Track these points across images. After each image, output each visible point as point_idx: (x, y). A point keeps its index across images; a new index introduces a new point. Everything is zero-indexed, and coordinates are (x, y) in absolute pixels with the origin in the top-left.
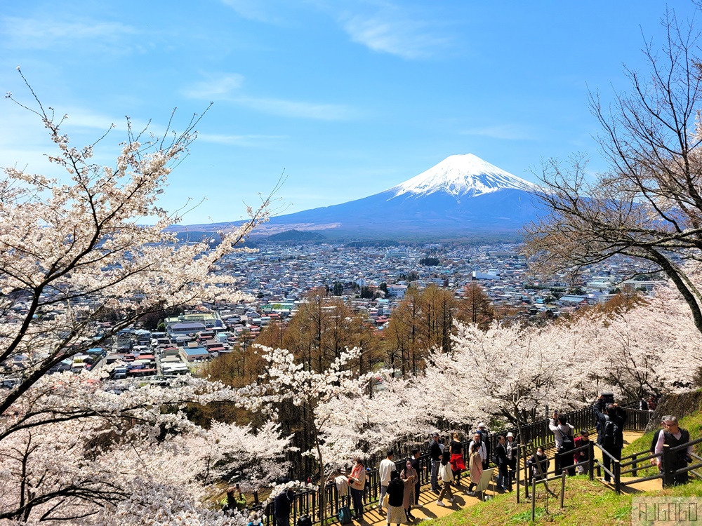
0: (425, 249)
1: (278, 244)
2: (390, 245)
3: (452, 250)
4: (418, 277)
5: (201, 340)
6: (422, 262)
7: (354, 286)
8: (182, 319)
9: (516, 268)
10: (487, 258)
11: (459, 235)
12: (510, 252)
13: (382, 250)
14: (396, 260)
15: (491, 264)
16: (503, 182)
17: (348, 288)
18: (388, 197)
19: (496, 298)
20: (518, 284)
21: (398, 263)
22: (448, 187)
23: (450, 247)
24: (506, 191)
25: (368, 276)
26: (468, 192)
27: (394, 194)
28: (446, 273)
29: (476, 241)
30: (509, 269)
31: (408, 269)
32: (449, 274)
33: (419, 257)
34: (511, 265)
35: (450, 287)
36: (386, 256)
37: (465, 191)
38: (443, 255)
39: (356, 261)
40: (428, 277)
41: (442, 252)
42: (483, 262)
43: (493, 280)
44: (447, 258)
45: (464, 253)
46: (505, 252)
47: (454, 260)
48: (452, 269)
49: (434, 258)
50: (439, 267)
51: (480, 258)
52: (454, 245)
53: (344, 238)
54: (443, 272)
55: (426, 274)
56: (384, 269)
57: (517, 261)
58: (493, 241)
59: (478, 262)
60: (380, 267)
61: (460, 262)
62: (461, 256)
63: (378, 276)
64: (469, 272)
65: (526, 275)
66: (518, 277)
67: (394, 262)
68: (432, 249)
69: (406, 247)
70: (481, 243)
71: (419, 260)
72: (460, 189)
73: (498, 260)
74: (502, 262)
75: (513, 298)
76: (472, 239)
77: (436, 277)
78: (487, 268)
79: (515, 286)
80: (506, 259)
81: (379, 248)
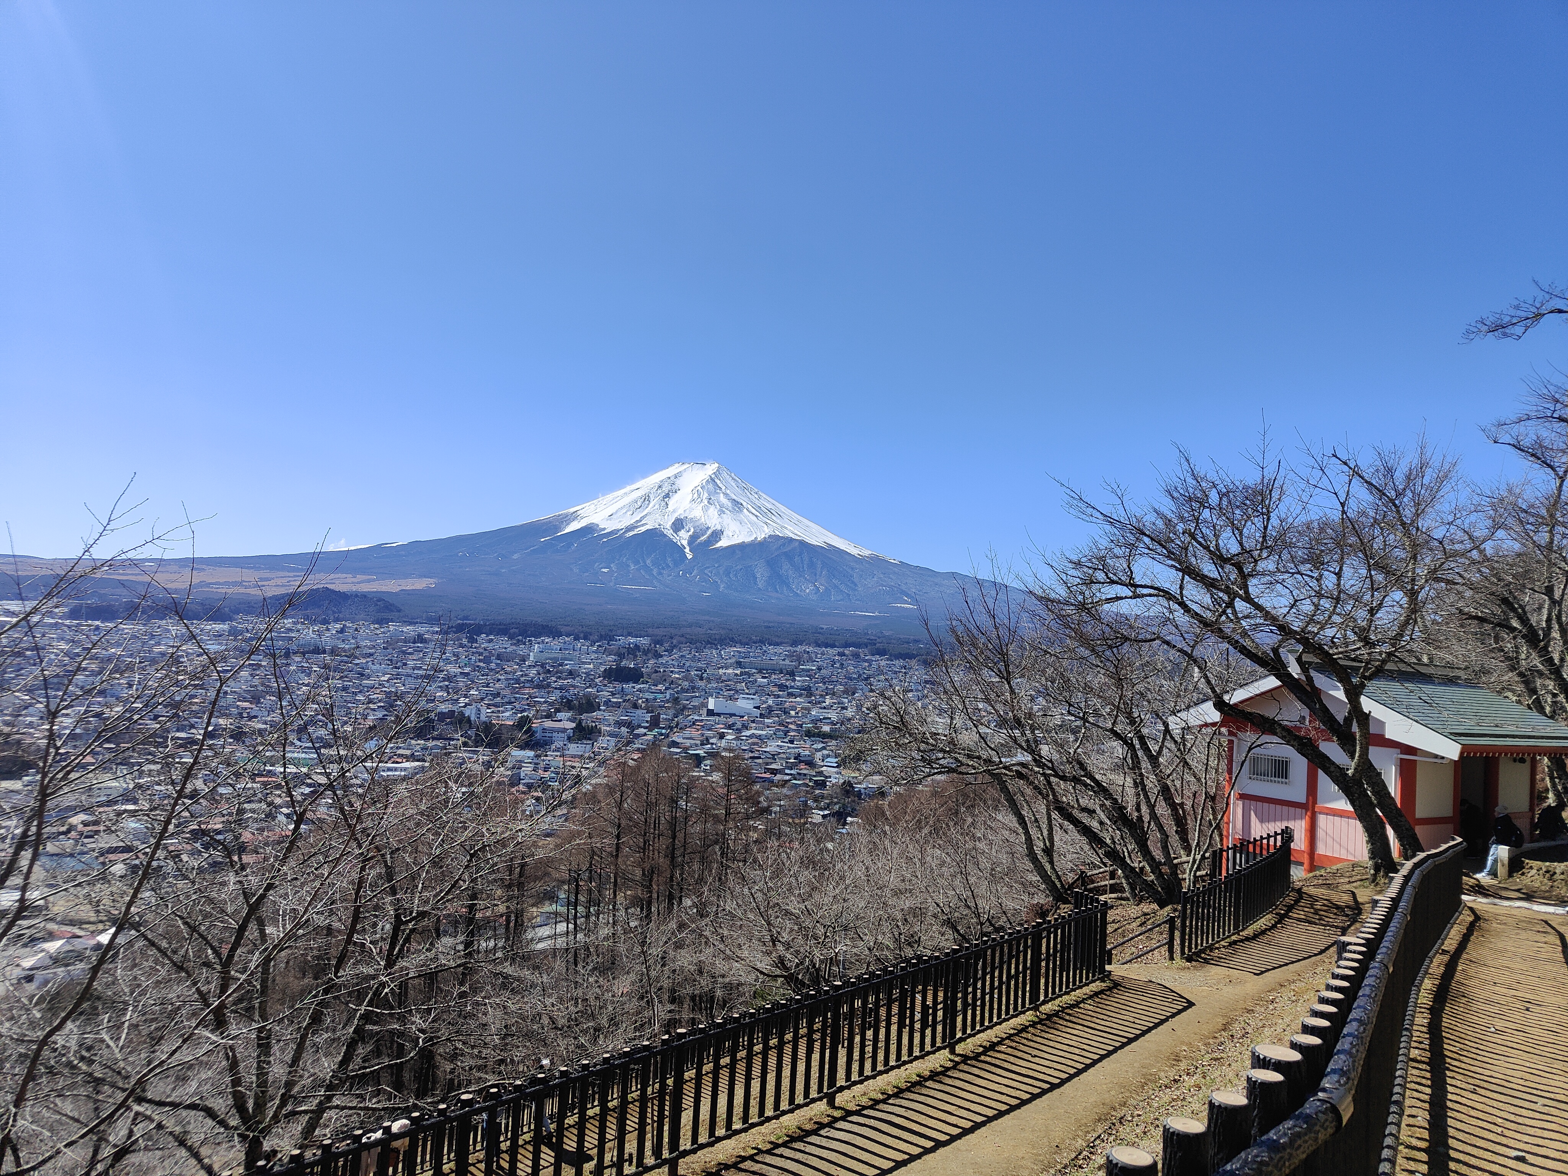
0: (614, 647)
2: (541, 634)
3: (670, 651)
4: (599, 705)
6: (608, 674)
7: (460, 720)
9: (790, 695)
10: (738, 672)
11: (684, 623)
12: (781, 662)
13: (525, 644)
14: (552, 666)
15: (743, 684)
16: (775, 525)
17: (446, 724)
18: (545, 533)
19: (751, 755)
20: (792, 727)
21: (557, 672)
22: (670, 523)
23: (666, 645)
24: (780, 543)
25: (490, 700)
26: (708, 537)
27: (557, 528)
28: (655, 699)
29: (717, 637)
30: (779, 696)
31: (578, 687)
32: (662, 701)
33: (601, 663)
34: (782, 687)
35: (663, 728)
36: (532, 658)
37: (703, 535)
38: (652, 662)
39: (466, 664)
40: (618, 705)
41: (650, 655)
42: (729, 680)
43: (746, 717)
44: (659, 667)
45: (693, 659)
46: (772, 662)
47: (672, 672)
48: (668, 692)
49: (632, 666)
50: (642, 686)
51: (724, 671)
52: (675, 642)
53: (441, 613)
54: (651, 696)
55: (615, 700)
56: (527, 685)
57: (794, 680)
58: (751, 639)
59: (719, 679)
60: (518, 681)
61: (685, 678)
62: (688, 664)
63: (513, 700)
64: (701, 700)
65: (809, 709)
66: (793, 713)
67: (549, 671)
68: (630, 647)
69: (575, 639)
70: (728, 641)
71: (602, 670)
72: (692, 530)
73: (758, 676)
74: (765, 680)
75: (782, 756)
76: (709, 631)
77: (635, 706)
78: (737, 691)
79: (788, 732)
80: (773, 676)
81: (518, 641)
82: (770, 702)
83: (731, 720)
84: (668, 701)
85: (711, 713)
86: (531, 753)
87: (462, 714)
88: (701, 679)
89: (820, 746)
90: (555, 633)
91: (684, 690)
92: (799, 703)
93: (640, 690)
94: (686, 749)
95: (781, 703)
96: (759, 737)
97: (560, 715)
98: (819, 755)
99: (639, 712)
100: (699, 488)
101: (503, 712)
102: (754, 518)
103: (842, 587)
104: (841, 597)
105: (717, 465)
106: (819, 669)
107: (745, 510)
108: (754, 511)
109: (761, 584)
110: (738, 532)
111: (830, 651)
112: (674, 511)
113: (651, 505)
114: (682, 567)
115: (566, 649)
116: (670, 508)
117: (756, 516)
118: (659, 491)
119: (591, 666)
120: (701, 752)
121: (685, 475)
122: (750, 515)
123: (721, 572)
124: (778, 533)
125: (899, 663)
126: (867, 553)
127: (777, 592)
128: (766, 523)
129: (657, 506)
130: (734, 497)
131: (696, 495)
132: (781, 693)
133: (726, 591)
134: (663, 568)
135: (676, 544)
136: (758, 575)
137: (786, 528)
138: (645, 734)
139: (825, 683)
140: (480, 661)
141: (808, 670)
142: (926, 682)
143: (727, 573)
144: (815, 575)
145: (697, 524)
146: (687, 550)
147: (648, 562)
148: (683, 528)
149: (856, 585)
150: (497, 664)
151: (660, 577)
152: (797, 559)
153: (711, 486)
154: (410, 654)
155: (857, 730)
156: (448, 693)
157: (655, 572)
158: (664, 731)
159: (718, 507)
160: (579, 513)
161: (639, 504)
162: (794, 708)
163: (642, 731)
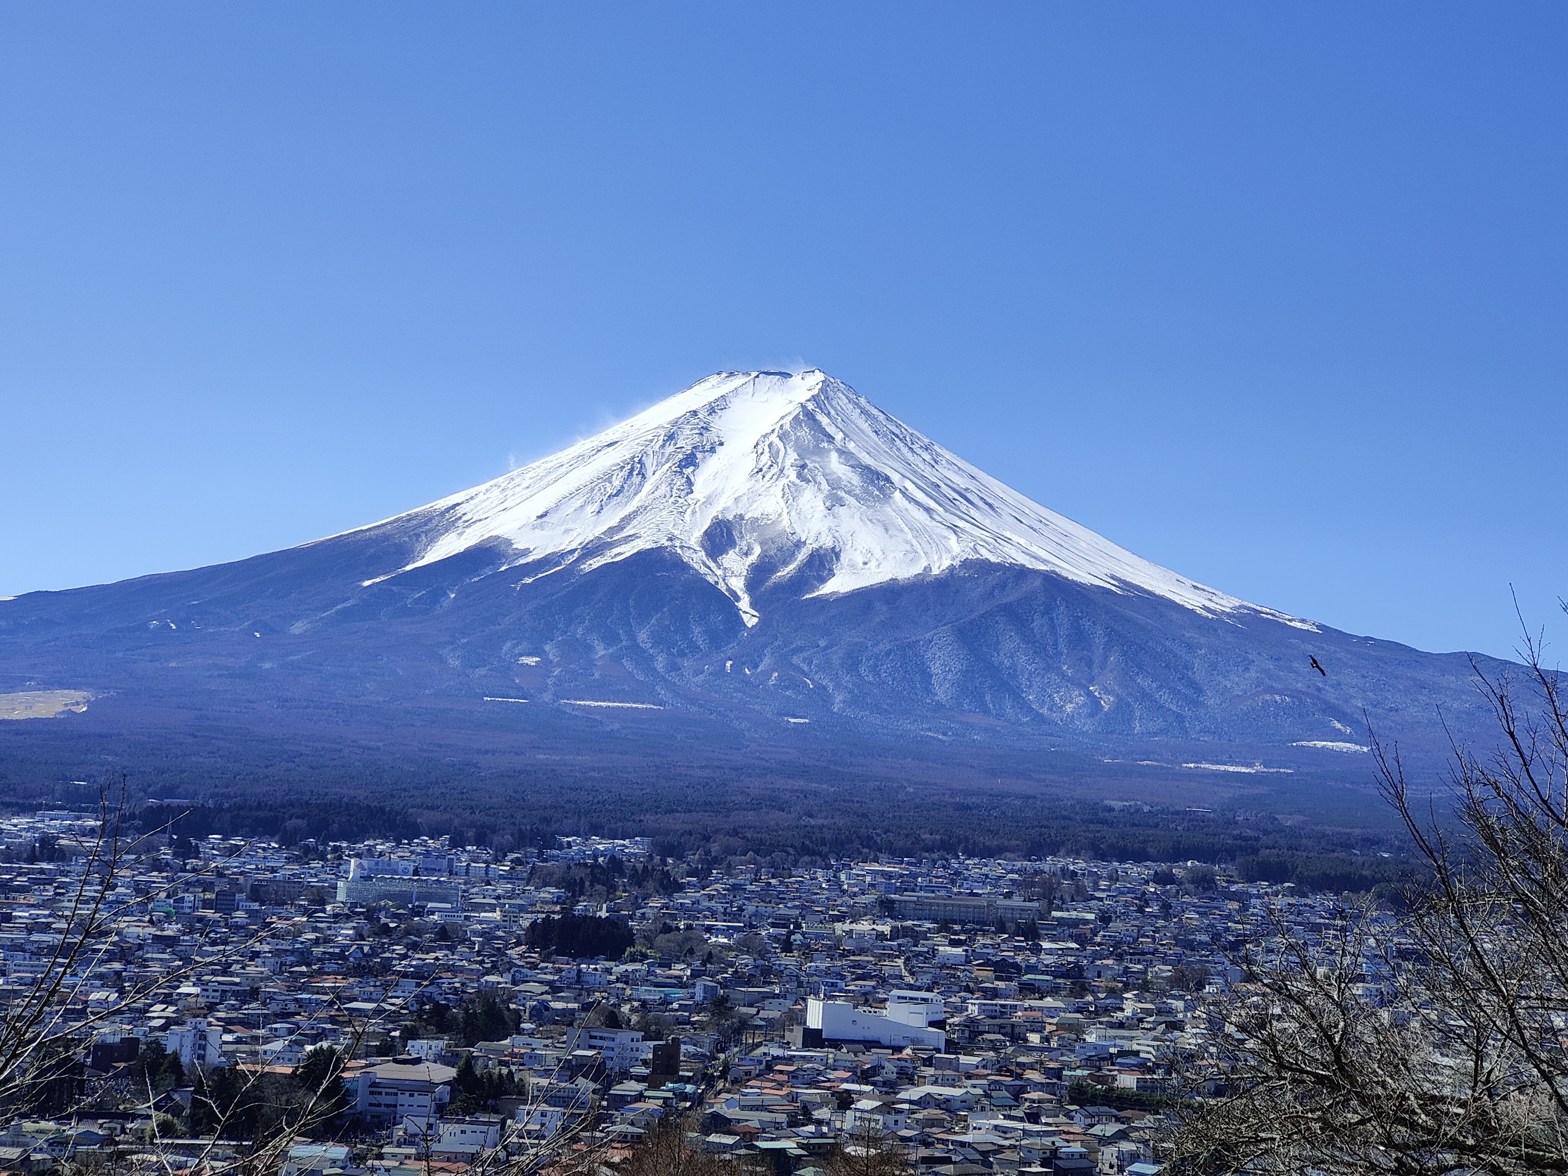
0: (554, 864)
2: (365, 833)
3: (702, 875)
4: (518, 1017)
6: (541, 936)
7: (152, 1065)
9: (1028, 989)
10: (886, 929)
11: (739, 798)
12: (1001, 902)
13: (322, 857)
14: (395, 916)
15: (900, 962)
16: (977, 532)
17: (115, 1077)
18: (373, 566)
19: (923, 1152)
20: (1034, 1076)
21: (408, 932)
22: (698, 533)
23: (694, 858)
24: (992, 580)
25: (233, 1008)
26: (800, 569)
27: (405, 553)
28: (666, 1002)
29: (828, 835)
30: (995, 993)
31: (462, 970)
32: (682, 1007)
33: (522, 909)
34: (1004, 969)
35: (688, 1080)
36: (341, 896)
37: (785, 563)
38: (656, 903)
39: (168, 916)
40: (567, 1018)
41: (650, 885)
42: (862, 951)
43: (908, 1051)
44: (673, 917)
45: (767, 893)
46: (976, 901)
47: (709, 929)
48: (700, 983)
49: (604, 914)
50: (630, 967)
51: (847, 926)
52: (715, 848)
53: (102, 780)
54: (652, 994)
55: (559, 1005)
56: (330, 967)
57: (1037, 950)
58: (918, 839)
59: (834, 950)
60: (305, 958)
61: (744, 947)
62: (750, 908)
63: (292, 1007)
64: (789, 1003)
65: (1078, 1030)
66: (1034, 1038)
67: (386, 930)
68: (596, 865)
69: (454, 844)
70: (857, 845)
71: (526, 924)
72: (757, 550)
73: (938, 939)
74: (959, 951)
75: (1008, 1155)
76: (805, 820)
77: (614, 1021)
78: (883, 981)
79: (1023, 1089)
80: (981, 940)
81: (307, 850)
82: (973, 1010)
83: (868, 1059)
84: (699, 1008)
85: (813, 1038)
86: (339, 1151)
87: (157, 1047)
88: (787, 947)
89: (1111, 1129)
90: (402, 829)
91: (740, 979)
92: (1052, 1012)
93: (625, 979)
94: (749, 1137)
95: (1004, 1011)
96: (945, 1104)
97: (417, 1047)
98: (1109, 1154)
99: (624, 1037)
100: (774, 438)
101: (267, 1040)
102: (922, 516)
103: (1163, 697)
104: (1159, 723)
105: (819, 376)
106: (1105, 918)
107: (897, 495)
108: (920, 496)
109: (942, 692)
110: (878, 554)
111: (1135, 870)
112: (709, 501)
113: (648, 487)
114: (732, 648)
115: (430, 871)
116: (700, 491)
117: (928, 510)
118: (669, 449)
119: (497, 915)
120: (789, 1145)
121: (736, 405)
122: (911, 507)
123: (836, 660)
124: (986, 555)
125: (1327, 901)
126: (1226, 603)
127: (986, 711)
128: (954, 529)
129: (664, 489)
130: (867, 460)
131: (765, 459)
132: (1001, 985)
133: (849, 713)
134: (682, 654)
135: (713, 589)
136: (936, 668)
137: (1008, 540)
138: (640, 1097)
139: (1120, 958)
140: (207, 904)
141: (1076, 923)
142: (1404, 954)
143: (852, 663)
144: (1090, 665)
145: (770, 533)
146: (744, 604)
147: (643, 636)
148: (732, 544)
149: (1199, 690)
150: (251, 914)
151: (672, 677)
152: (1038, 623)
153: (805, 433)
154: (21, 889)
155: (1211, 1086)
156: (122, 992)
157: (660, 663)
158: (689, 1088)
159: (825, 486)
160: (460, 510)
161: (617, 483)
162: (1037, 1026)
163: (631, 1087)
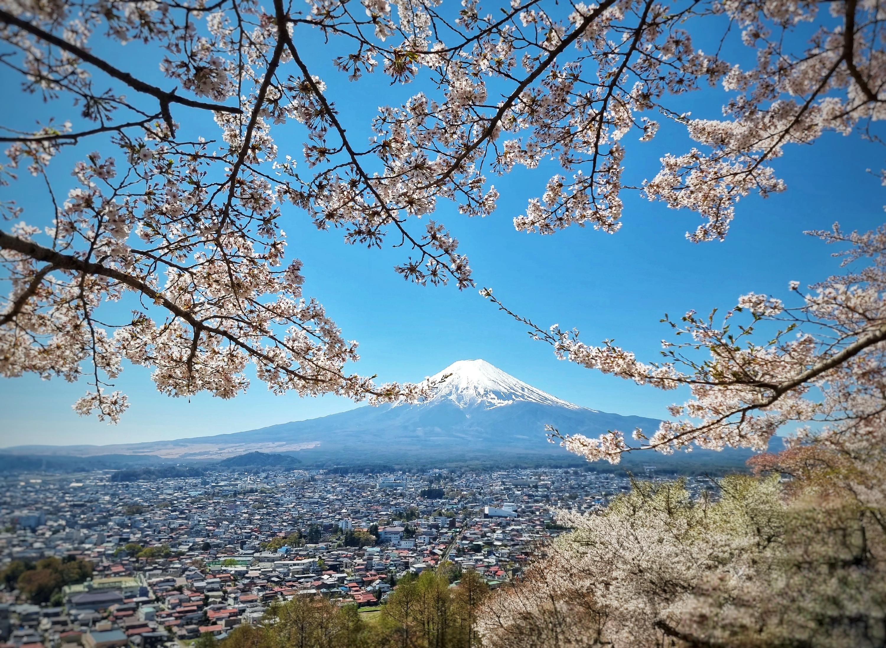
0: (427, 476)
1: (234, 471)
2: (383, 471)
3: (460, 477)
4: (418, 514)
5: (117, 618)
6: (423, 494)
7: (335, 530)
8: (90, 587)
9: (536, 501)
10: (503, 488)
11: (468, 458)
12: (529, 480)
13: (373, 478)
14: (390, 491)
15: (506, 496)
17: (328, 533)
19: (512, 543)
20: (538, 522)
21: (393, 495)
23: (458, 473)
25: (354, 515)
26: (479, 404)
28: (452, 509)
29: (489, 466)
30: (528, 502)
31: (406, 503)
32: (456, 510)
33: (419, 487)
35: (458, 528)
36: (378, 487)
38: (449, 484)
39: (339, 493)
40: (430, 514)
41: (448, 480)
42: (497, 494)
43: (508, 518)
44: (454, 488)
45: (475, 481)
46: (523, 480)
47: (462, 490)
48: (460, 503)
49: (438, 488)
50: (444, 500)
51: (494, 488)
52: (463, 471)
53: (324, 462)
54: (449, 507)
55: (428, 511)
56: (376, 504)
57: (537, 491)
58: (509, 465)
59: (491, 493)
60: (370, 502)
61: (470, 494)
62: (471, 485)
63: (367, 514)
64: (481, 507)
65: (548, 511)
66: (538, 513)
67: (388, 495)
68: (436, 476)
69: (403, 473)
70: (495, 468)
71: (420, 491)
73: (515, 490)
74: (520, 492)
75: (532, 543)
76: (483, 463)
77: (440, 514)
78: (502, 501)
79: (535, 526)
80: (525, 490)
81: (370, 476)
82: (523, 507)
83: (499, 520)
84: (460, 510)
85: (486, 516)
86: (378, 549)
87: (337, 526)
88: (480, 494)
90: (392, 471)
91: (469, 502)
92: (542, 507)
93: (443, 504)
94: (472, 541)
95: (531, 507)
97: (396, 523)
99: (443, 518)
101: (362, 523)
106: (553, 483)
111: (560, 471)
115: (398, 480)
119: (413, 490)
120: (480, 543)
125: (605, 476)
130: (493, 379)
132: (530, 500)
138: (446, 533)
139: (557, 492)
140: (347, 490)
141: (547, 484)
145: (472, 397)
148: (463, 400)
150: (358, 492)
154: (306, 489)
156: (329, 512)
162: (538, 510)
163: (445, 530)
